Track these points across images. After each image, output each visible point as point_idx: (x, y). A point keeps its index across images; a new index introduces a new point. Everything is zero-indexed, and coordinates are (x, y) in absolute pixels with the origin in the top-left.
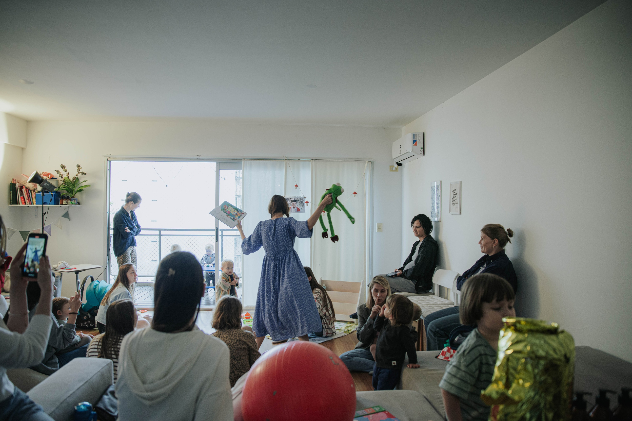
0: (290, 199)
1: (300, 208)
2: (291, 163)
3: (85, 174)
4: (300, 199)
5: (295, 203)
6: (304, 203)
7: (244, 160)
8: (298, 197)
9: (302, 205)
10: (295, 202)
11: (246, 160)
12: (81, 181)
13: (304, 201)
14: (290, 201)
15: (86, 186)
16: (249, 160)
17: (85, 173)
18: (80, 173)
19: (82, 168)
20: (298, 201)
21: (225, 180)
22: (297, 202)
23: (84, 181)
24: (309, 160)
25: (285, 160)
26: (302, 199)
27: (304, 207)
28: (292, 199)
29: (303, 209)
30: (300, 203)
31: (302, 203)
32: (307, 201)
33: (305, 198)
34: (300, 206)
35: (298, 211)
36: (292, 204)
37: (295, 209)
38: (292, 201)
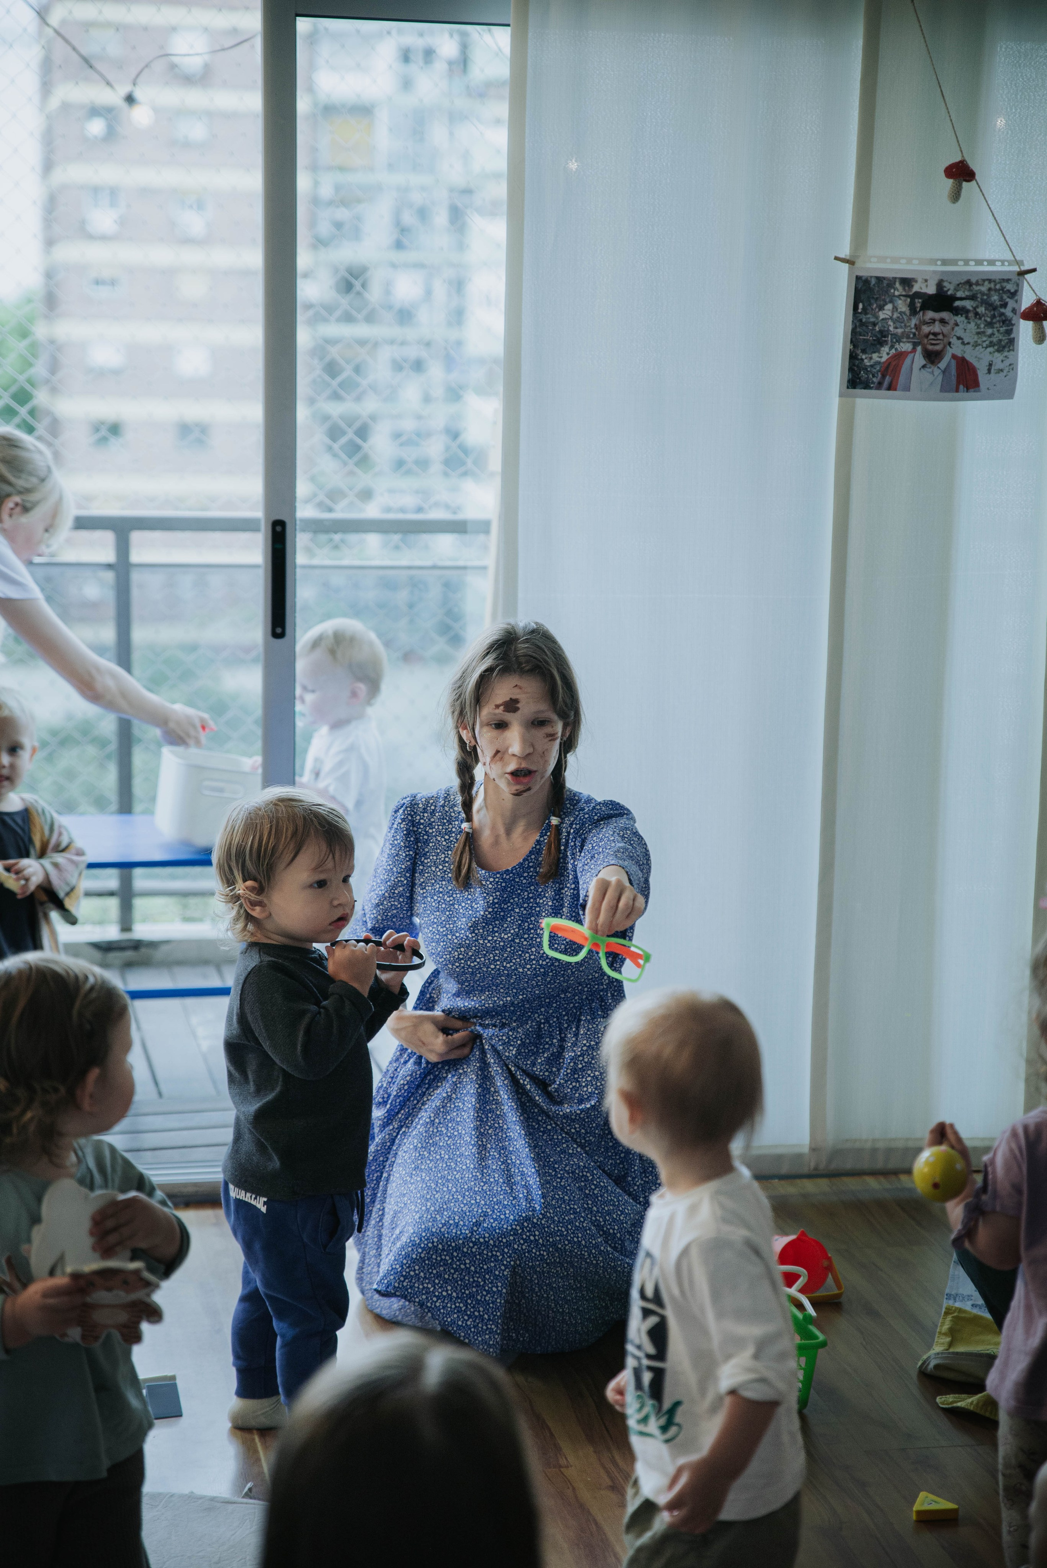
0: (899, 290)
1: (980, 358)
4: (984, 289)
5: (943, 321)
6: (1017, 319)
8: (972, 268)
9: (998, 333)
10: (945, 315)
13: (1011, 304)
14: (903, 306)
20: (968, 304)
22: (957, 311)
26: (998, 287)
27: (1011, 353)
28: (916, 281)
29: (1005, 372)
30: (980, 319)
31: (999, 321)
32: (1039, 303)
33: (1026, 276)
34: (979, 342)
35: (961, 387)
36: (914, 330)
37: (937, 372)
38: (916, 300)
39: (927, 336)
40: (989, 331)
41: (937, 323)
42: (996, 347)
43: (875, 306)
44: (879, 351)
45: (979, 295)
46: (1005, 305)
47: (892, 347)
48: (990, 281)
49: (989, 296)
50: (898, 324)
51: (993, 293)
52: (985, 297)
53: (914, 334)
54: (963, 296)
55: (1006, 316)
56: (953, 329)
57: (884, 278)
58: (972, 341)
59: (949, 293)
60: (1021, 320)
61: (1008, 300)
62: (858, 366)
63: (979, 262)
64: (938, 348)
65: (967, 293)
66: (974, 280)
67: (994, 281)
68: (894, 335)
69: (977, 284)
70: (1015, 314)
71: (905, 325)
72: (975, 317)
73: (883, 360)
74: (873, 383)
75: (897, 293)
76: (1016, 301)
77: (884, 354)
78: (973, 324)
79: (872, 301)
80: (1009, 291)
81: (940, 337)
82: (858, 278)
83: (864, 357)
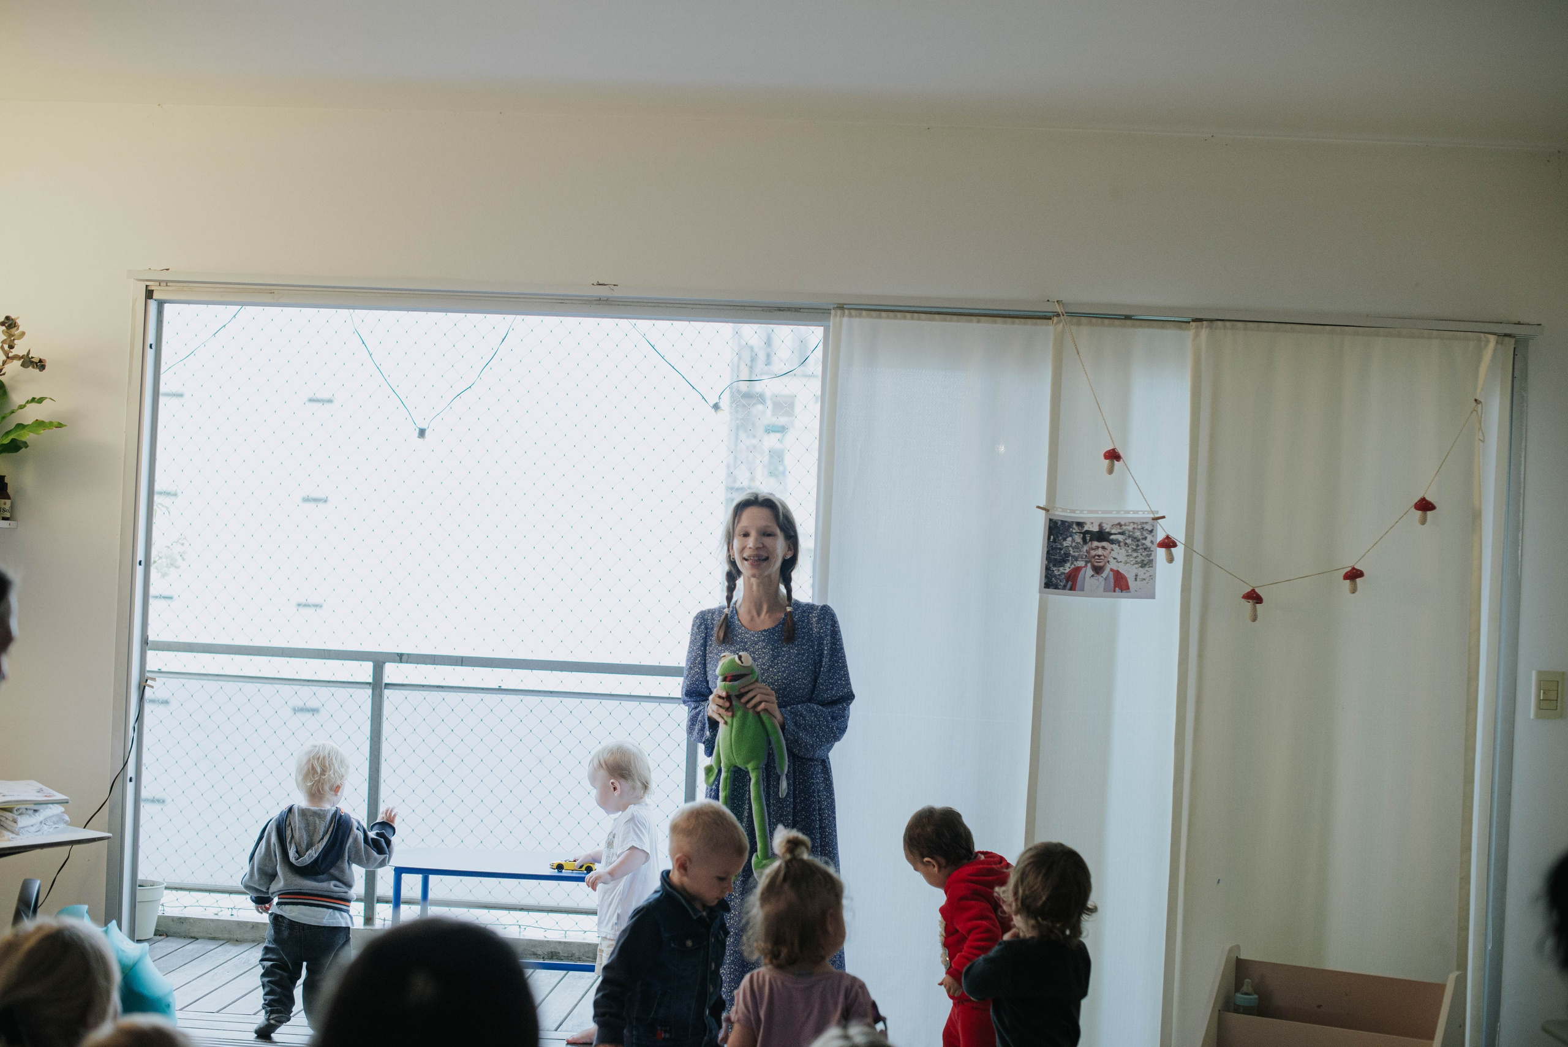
0: (1075, 529)
1: (1129, 571)
2: (1084, 333)
3: (41, 365)
4: (1131, 528)
5: (1103, 548)
6: (1153, 547)
7: (839, 312)
8: (1122, 515)
9: (1141, 556)
10: (1104, 544)
11: (850, 316)
12: (17, 397)
13: (1149, 537)
14: (1078, 539)
15: (39, 424)
16: (864, 313)
17: (40, 361)
18: (16, 357)
19: (23, 334)
20: (1120, 538)
21: (720, 413)
22: (1112, 542)
23: (33, 400)
24: (1182, 324)
25: (1055, 319)
26: (1140, 527)
27: (1151, 568)
28: (1086, 524)
29: (1147, 580)
30: (1128, 546)
31: (1142, 549)
32: (1168, 537)
33: (1159, 521)
34: (1128, 561)
35: (1117, 589)
36: (1086, 554)
37: (1101, 579)
38: (1087, 535)
39: (1094, 557)
40: (1135, 554)
41: (1100, 549)
42: (1140, 565)
43: (1060, 538)
44: (1063, 566)
45: (1126, 532)
46: (1145, 538)
47: (1072, 563)
48: (1134, 523)
49: (1133, 532)
50: (1075, 550)
51: (1136, 530)
52: (1131, 533)
53: (1086, 556)
54: (1116, 532)
55: (1146, 545)
56: (1110, 553)
57: (1066, 522)
58: (1123, 561)
59: (1107, 530)
60: (1158, 549)
61: (1147, 535)
62: (1050, 575)
63: (1128, 512)
64: (1101, 564)
65: (1119, 531)
66: (1123, 523)
67: (1137, 524)
68: (1073, 557)
69: (1125, 525)
70: (1153, 544)
71: (1080, 551)
72: (1125, 546)
73: (1066, 571)
74: (1060, 585)
75: (1074, 531)
76: (1153, 536)
77: (1067, 568)
78: (1123, 550)
79: (1059, 535)
80: (1147, 530)
81: (1102, 557)
82: (1051, 520)
83: (1054, 569)
